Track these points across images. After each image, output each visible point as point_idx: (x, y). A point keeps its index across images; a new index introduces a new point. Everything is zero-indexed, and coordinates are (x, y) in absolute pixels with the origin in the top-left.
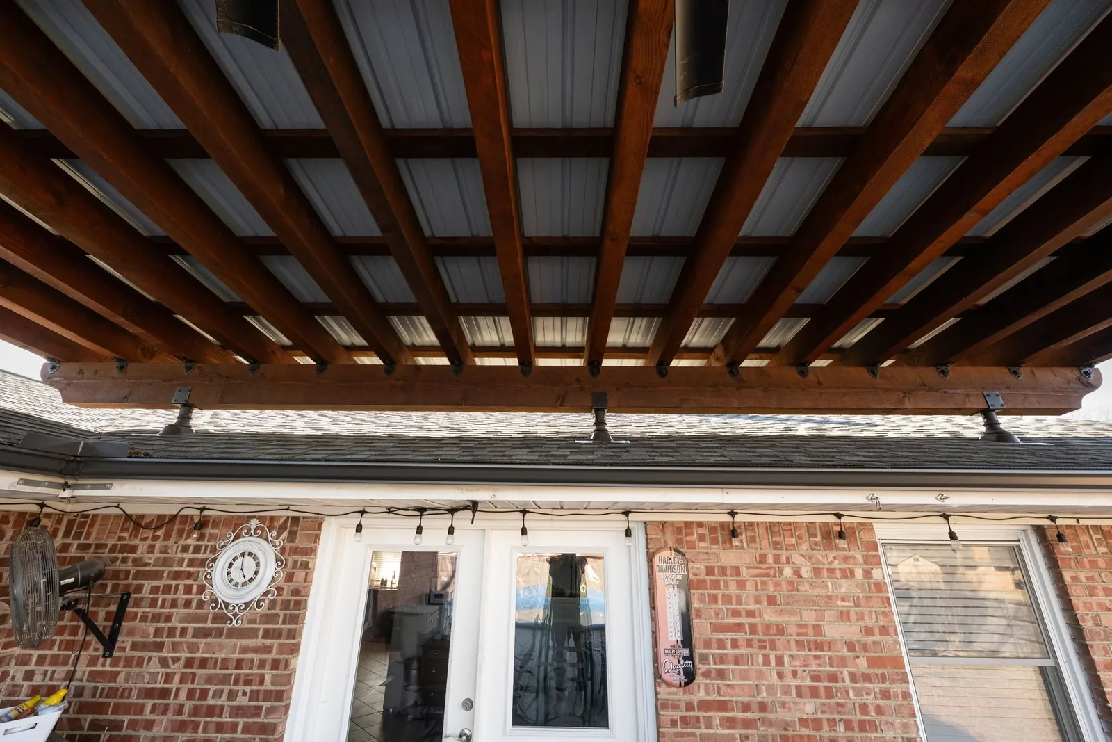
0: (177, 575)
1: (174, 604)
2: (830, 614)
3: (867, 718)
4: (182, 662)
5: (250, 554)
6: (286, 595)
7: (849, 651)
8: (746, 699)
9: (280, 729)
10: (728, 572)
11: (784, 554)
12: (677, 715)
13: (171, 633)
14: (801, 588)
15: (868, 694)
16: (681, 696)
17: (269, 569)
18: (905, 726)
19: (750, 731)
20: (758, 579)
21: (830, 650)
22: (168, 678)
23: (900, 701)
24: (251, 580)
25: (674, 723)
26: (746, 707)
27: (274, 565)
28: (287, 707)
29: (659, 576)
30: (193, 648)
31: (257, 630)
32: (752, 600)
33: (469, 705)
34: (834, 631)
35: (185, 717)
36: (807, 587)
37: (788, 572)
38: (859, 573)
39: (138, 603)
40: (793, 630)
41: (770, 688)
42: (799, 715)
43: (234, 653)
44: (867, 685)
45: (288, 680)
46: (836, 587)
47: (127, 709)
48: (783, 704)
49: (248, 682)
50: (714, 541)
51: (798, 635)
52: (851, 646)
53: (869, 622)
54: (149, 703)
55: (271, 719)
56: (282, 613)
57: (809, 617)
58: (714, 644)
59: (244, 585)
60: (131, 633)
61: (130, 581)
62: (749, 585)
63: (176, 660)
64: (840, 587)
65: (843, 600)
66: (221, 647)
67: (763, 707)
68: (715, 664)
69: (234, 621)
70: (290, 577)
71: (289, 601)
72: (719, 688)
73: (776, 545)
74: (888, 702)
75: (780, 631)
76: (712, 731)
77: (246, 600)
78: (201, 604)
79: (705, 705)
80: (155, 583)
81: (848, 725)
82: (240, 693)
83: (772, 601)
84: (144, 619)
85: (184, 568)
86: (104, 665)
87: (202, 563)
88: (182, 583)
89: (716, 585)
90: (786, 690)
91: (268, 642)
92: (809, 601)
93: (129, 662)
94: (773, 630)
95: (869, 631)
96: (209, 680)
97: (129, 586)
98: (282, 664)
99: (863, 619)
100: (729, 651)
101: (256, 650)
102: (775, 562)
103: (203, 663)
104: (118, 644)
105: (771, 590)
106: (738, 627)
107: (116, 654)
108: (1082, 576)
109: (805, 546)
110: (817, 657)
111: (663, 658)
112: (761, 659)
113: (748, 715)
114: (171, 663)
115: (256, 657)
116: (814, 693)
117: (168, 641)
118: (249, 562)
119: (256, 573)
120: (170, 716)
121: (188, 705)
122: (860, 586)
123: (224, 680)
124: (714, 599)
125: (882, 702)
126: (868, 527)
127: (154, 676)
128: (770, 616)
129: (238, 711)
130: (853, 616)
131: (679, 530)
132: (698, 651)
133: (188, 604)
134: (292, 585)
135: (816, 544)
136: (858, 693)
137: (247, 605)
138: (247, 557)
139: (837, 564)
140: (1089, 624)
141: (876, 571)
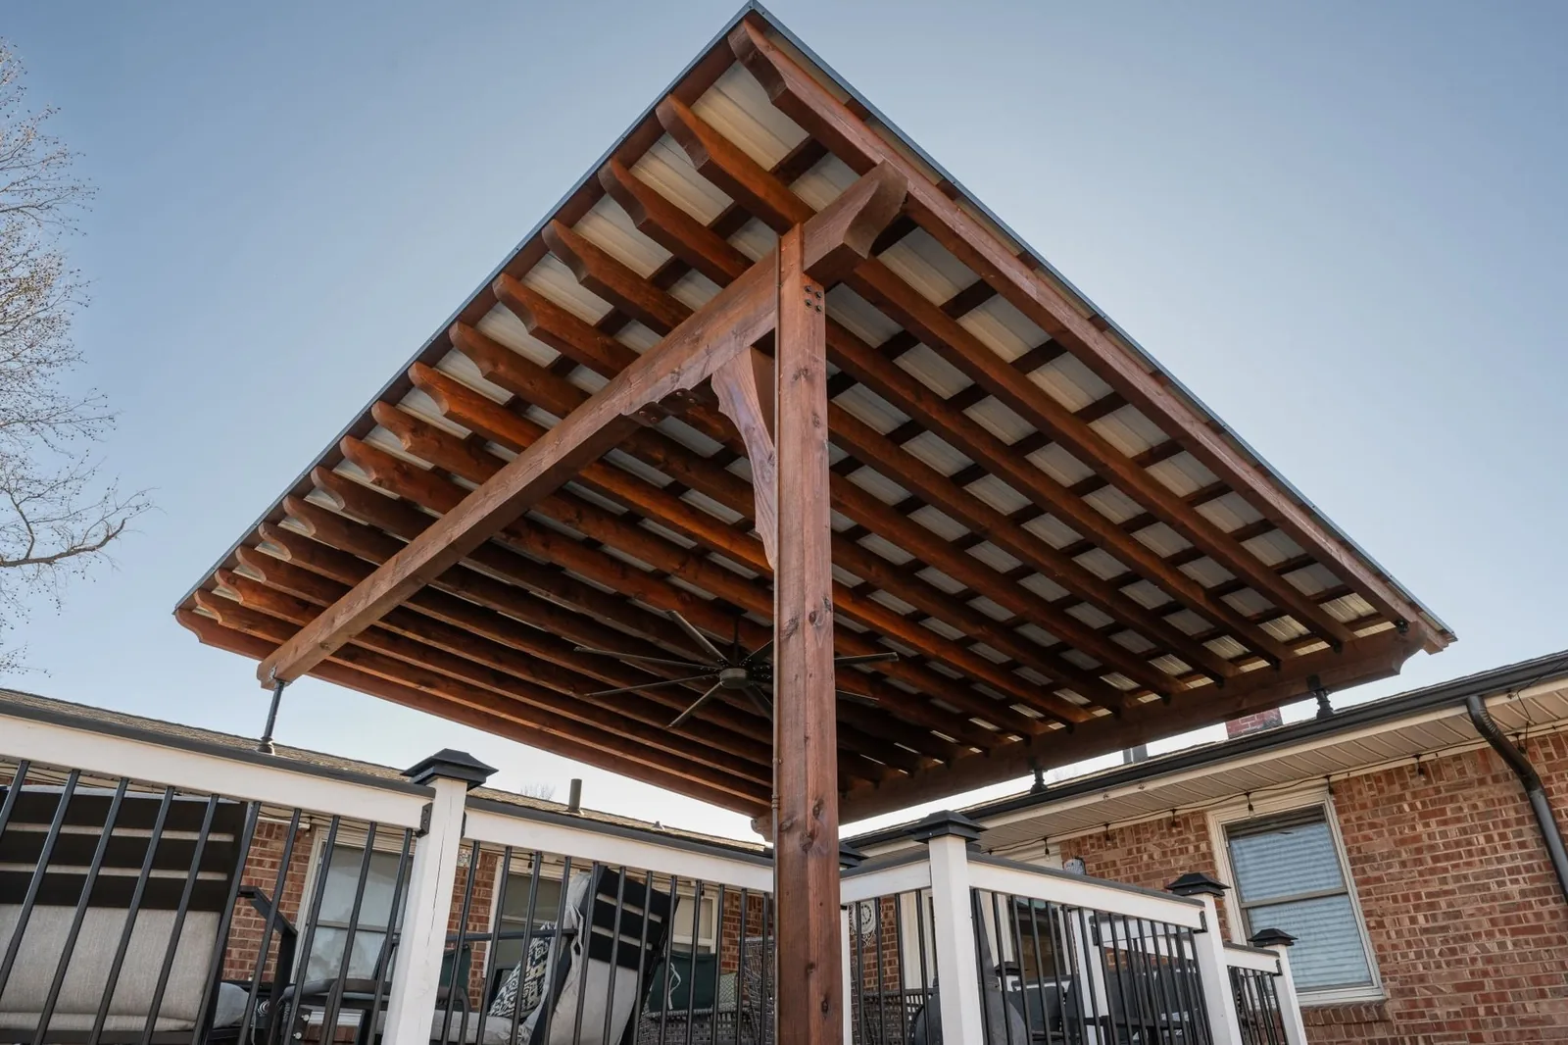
5: (865, 906)
6: (886, 926)
10: (1109, 865)
11: (1143, 845)
14: (1154, 866)
20: (1128, 866)
24: (869, 920)
36: (1158, 865)
37: (1145, 857)
38: (1191, 849)
43: (871, 960)
46: (1177, 861)
50: (1100, 847)
56: (887, 936)
59: (866, 923)
62: (1122, 872)
64: (1179, 860)
65: (1181, 869)
69: (867, 944)
71: (888, 929)
73: (1139, 841)
77: (870, 931)
91: (884, 952)
98: (893, 963)
102: (1137, 852)
105: (1136, 872)
108: (1353, 817)
109: (1155, 838)
119: (870, 916)
122: (1192, 858)
126: (1201, 814)
131: (1078, 844)
134: (889, 920)
135: (1163, 834)
137: (871, 934)
139: (1177, 846)
140: (1355, 854)
141: (1203, 846)
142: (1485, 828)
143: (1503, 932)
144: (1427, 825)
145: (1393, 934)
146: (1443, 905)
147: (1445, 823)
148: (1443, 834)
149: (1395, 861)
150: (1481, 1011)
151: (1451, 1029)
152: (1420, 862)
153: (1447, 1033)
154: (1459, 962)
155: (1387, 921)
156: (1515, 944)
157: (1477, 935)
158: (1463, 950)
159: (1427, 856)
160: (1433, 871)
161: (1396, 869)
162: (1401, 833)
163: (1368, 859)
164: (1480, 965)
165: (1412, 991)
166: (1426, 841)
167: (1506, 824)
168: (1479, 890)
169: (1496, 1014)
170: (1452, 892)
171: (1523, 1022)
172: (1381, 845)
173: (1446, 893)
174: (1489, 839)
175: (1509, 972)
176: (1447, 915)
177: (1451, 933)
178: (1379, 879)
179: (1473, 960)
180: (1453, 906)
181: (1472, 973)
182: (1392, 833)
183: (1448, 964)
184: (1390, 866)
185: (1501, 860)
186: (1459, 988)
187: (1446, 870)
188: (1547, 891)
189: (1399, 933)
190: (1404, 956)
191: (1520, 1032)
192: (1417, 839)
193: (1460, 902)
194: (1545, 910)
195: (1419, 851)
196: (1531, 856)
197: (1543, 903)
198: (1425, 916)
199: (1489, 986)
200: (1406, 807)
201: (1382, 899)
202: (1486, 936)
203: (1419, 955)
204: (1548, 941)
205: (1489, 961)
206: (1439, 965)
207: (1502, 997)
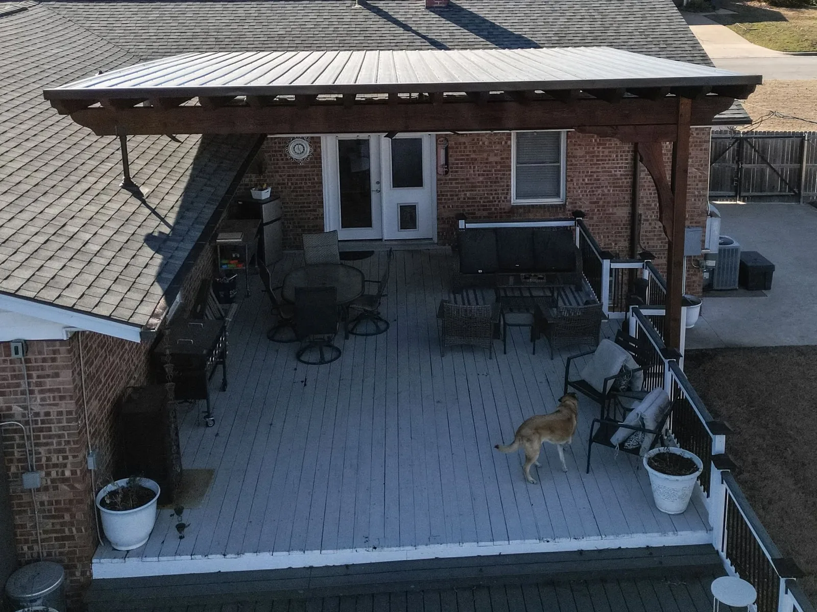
0: (276, 151)
1: (278, 159)
2: (492, 155)
3: (497, 180)
4: (286, 176)
5: (300, 144)
6: (315, 156)
8: (463, 177)
9: (321, 191)
10: (462, 144)
11: (480, 138)
12: (443, 182)
13: (280, 168)
14: (484, 148)
15: (499, 175)
16: (444, 178)
17: (308, 149)
18: (507, 182)
19: (463, 185)
20: (471, 146)
21: (490, 164)
22: (284, 180)
23: (508, 176)
24: (303, 152)
25: (441, 184)
26: (463, 179)
27: (309, 147)
28: (322, 185)
29: (439, 146)
30: (288, 172)
31: (309, 166)
32: (468, 151)
33: (378, 183)
34: (492, 159)
35: (292, 189)
36: (486, 147)
38: (503, 143)
40: (479, 159)
41: (471, 175)
42: (478, 181)
43: (303, 172)
44: (499, 173)
45: (321, 179)
46: (495, 147)
48: (473, 178)
49: (310, 180)
51: (481, 160)
52: (496, 163)
53: (503, 156)
54: (280, 187)
55: (319, 189)
56: (315, 161)
57: (485, 155)
58: (455, 164)
59: (300, 153)
60: (266, 168)
63: (284, 175)
64: (497, 147)
65: (497, 150)
66: (298, 171)
67: (467, 179)
68: (455, 169)
69: (300, 164)
70: (315, 151)
71: (316, 158)
72: (455, 175)
74: (504, 176)
75: (476, 160)
76: (452, 185)
78: (287, 159)
79: (450, 179)
80: (269, 154)
81: (491, 182)
82: (308, 183)
83: (474, 151)
84: (269, 164)
85: (277, 149)
87: (283, 147)
88: (278, 154)
89: (457, 148)
90: (475, 175)
91: (313, 169)
92: (486, 151)
93: (268, 176)
94: (474, 160)
95: (502, 159)
96: (297, 180)
98: (318, 175)
100: (459, 165)
101: (309, 171)
102: (477, 140)
103: (294, 176)
105: (475, 148)
106: (463, 159)
108: (573, 141)
110: (485, 166)
111: (439, 169)
112: (469, 167)
113: (463, 181)
115: (310, 173)
116: (483, 175)
117: (280, 170)
118: (300, 147)
119: (304, 150)
120: (287, 189)
121: (292, 186)
122: (503, 146)
123: (302, 180)
124: (456, 152)
127: (279, 180)
128: (473, 156)
129: (309, 187)
130: (499, 155)
132: (450, 166)
133: (282, 160)
134: (316, 153)
136: (495, 174)
137: (303, 159)
139: (497, 140)
140: (570, 154)
141: (509, 142)
142: (617, 152)
143: (611, 187)
144: (598, 148)
145: (575, 184)
146: (595, 176)
147: (605, 148)
148: (603, 152)
149: (583, 159)
150: (596, 210)
152: (592, 160)
154: (594, 195)
155: (575, 179)
156: (613, 191)
157: (602, 187)
158: (597, 191)
159: (595, 159)
160: (596, 164)
161: (583, 162)
162: (589, 149)
163: (574, 157)
164: (600, 196)
165: (576, 203)
166: (597, 154)
167: (624, 152)
168: (608, 173)
169: (600, 211)
170: (600, 172)
171: (607, 214)
172: (580, 152)
173: (597, 172)
174: (617, 156)
175: (609, 199)
176: (596, 180)
177: (595, 185)
178: (576, 165)
179: (599, 195)
180: (598, 177)
181: (597, 199)
182: (585, 149)
183: (590, 195)
184: (581, 160)
185: (618, 163)
186: (591, 203)
187: (600, 164)
188: (628, 175)
189: (577, 184)
190: (577, 191)
192: (594, 152)
193: (601, 175)
194: (625, 181)
195: (593, 156)
196: (627, 163)
197: (626, 179)
198: (588, 179)
199: (601, 203)
200: (594, 141)
201: (575, 172)
202: (605, 187)
203: (581, 192)
204: (623, 191)
205: (603, 195)
206: (587, 195)
207: (603, 206)
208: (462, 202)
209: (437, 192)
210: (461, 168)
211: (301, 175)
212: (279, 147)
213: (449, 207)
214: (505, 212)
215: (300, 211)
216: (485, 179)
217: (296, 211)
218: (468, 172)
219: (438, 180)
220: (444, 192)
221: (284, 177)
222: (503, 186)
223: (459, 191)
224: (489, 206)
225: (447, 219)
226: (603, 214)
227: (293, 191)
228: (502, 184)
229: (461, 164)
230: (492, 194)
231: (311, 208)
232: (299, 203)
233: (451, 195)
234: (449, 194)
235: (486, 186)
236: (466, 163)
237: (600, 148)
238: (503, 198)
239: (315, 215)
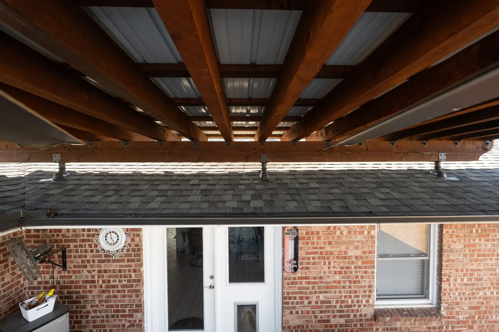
0: (83, 241)
1: (86, 251)
2: (351, 247)
3: (357, 279)
4: (96, 272)
5: (113, 232)
6: (133, 247)
7: (356, 259)
8: (315, 276)
9: (142, 290)
10: (314, 234)
11: (338, 226)
12: (290, 281)
13: (88, 261)
14: (342, 238)
15: (359, 272)
16: (292, 276)
18: (370, 282)
19: (315, 285)
20: (326, 236)
21: (349, 259)
22: (93, 277)
23: (370, 274)
24: (116, 242)
25: (288, 284)
26: (315, 278)
27: (125, 236)
28: (143, 284)
29: (287, 236)
30: (99, 266)
31: (125, 259)
32: (322, 243)
33: (212, 277)
34: (352, 253)
35: (104, 289)
36: (344, 238)
37: (338, 233)
38: (366, 232)
39: (70, 251)
40: (336, 253)
41: (325, 273)
42: (333, 280)
43: (117, 267)
44: (359, 270)
45: (141, 275)
46: (355, 238)
47: (80, 287)
48: (328, 277)
49: (125, 277)
51: (338, 254)
52: (357, 258)
53: (365, 250)
54: (88, 285)
55: (138, 288)
56: (133, 253)
57: (343, 248)
58: (306, 258)
59: (114, 244)
60: (71, 262)
61: (63, 243)
62: (322, 238)
63: (94, 271)
64: (357, 237)
65: (357, 242)
66: (111, 266)
67: (321, 278)
68: (305, 265)
69: (114, 257)
70: (133, 240)
71: (135, 249)
72: (306, 273)
74: (366, 275)
75: (331, 253)
76: (302, 286)
77: (117, 249)
78: (97, 251)
79: (300, 278)
80: (75, 244)
81: (350, 282)
82: (123, 281)
83: (330, 243)
84: (75, 257)
85: (85, 238)
86: (64, 273)
87: (93, 236)
88: (87, 243)
89: (309, 238)
91: (130, 263)
92: (344, 243)
93: (74, 272)
94: (329, 253)
95: (364, 252)
96: (110, 277)
97: (63, 245)
98: (138, 271)
99: (363, 248)
100: (311, 261)
101: (126, 266)
102: (334, 229)
103: (105, 271)
104: (67, 266)
105: (330, 239)
106: (316, 253)
107: (68, 270)
108: (450, 231)
110: (343, 262)
111: (286, 264)
112: (323, 263)
113: (315, 280)
114: (92, 272)
115: (127, 269)
116: (340, 273)
117: (88, 265)
118: (114, 236)
119: (118, 239)
120: (98, 288)
121: (104, 285)
122: (365, 237)
123: (116, 276)
124: (308, 243)
125: (364, 275)
127: (87, 276)
128: (328, 248)
129: (123, 286)
130: (360, 247)
132: (300, 261)
133: (92, 251)
134: (135, 243)
136: (356, 272)
137: (117, 251)
138: (112, 234)
139: (357, 229)
140: (446, 248)
143: (494, 288)
144: (480, 240)
146: (476, 274)
147: (488, 240)
150: (476, 317)
151: (463, 323)
152: (472, 255)
153: (461, 325)
155: (452, 279)
157: (484, 288)
158: (478, 293)
159: (476, 253)
160: (476, 260)
161: (461, 257)
162: (468, 242)
163: (451, 251)
164: (481, 300)
165: (452, 308)
166: (478, 247)
168: (492, 271)
169: (481, 319)
170: (481, 270)
171: (490, 322)
173: (479, 270)
175: (492, 303)
176: (476, 279)
177: (476, 287)
178: (453, 261)
179: (480, 298)
180: (479, 276)
181: (478, 303)
182: (465, 241)
183: (470, 298)
186: (470, 308)
187: (481, 261)
189: (454, 285)
190: (454, 294)
191: (488, 326)
192: (474, 245)
193: (483, 274)
195: (473, 251)
198: (468, 278)
199: (483, 308)
200: (474, 231)
201: (452, 269)
202: (488, 289)
203: (459, 294)
205: (486, 298)
206: (466, 299)
207: (485, 312)
208: (313, 307)
209: (283, 293)
210: (314, 264)
211: (114, 271)
212: (88, 235)
213: (297, 313)
214: (367, 320)
215: (113, 316)
216: (343, 277)
217: (107, 316)
218: (322, 268)
219: (284, 279)
220: (292, 293)
221: (93, 273)
222: (365, 287)
223: (311, 293)
224: (348, 311)
225: (295, 327)
226: (486, 322)
227: (104, 292)
228: (363, 284)
229: (314, 258)
230: (350, 297)
231: (127, 313)
232: (112, 306)
233: (301, 298)
234: (297, 296)
235: (344, 287)
236: (319, 258)
237: (483, 241)
238: (364, 302)
239: (130, 321)
